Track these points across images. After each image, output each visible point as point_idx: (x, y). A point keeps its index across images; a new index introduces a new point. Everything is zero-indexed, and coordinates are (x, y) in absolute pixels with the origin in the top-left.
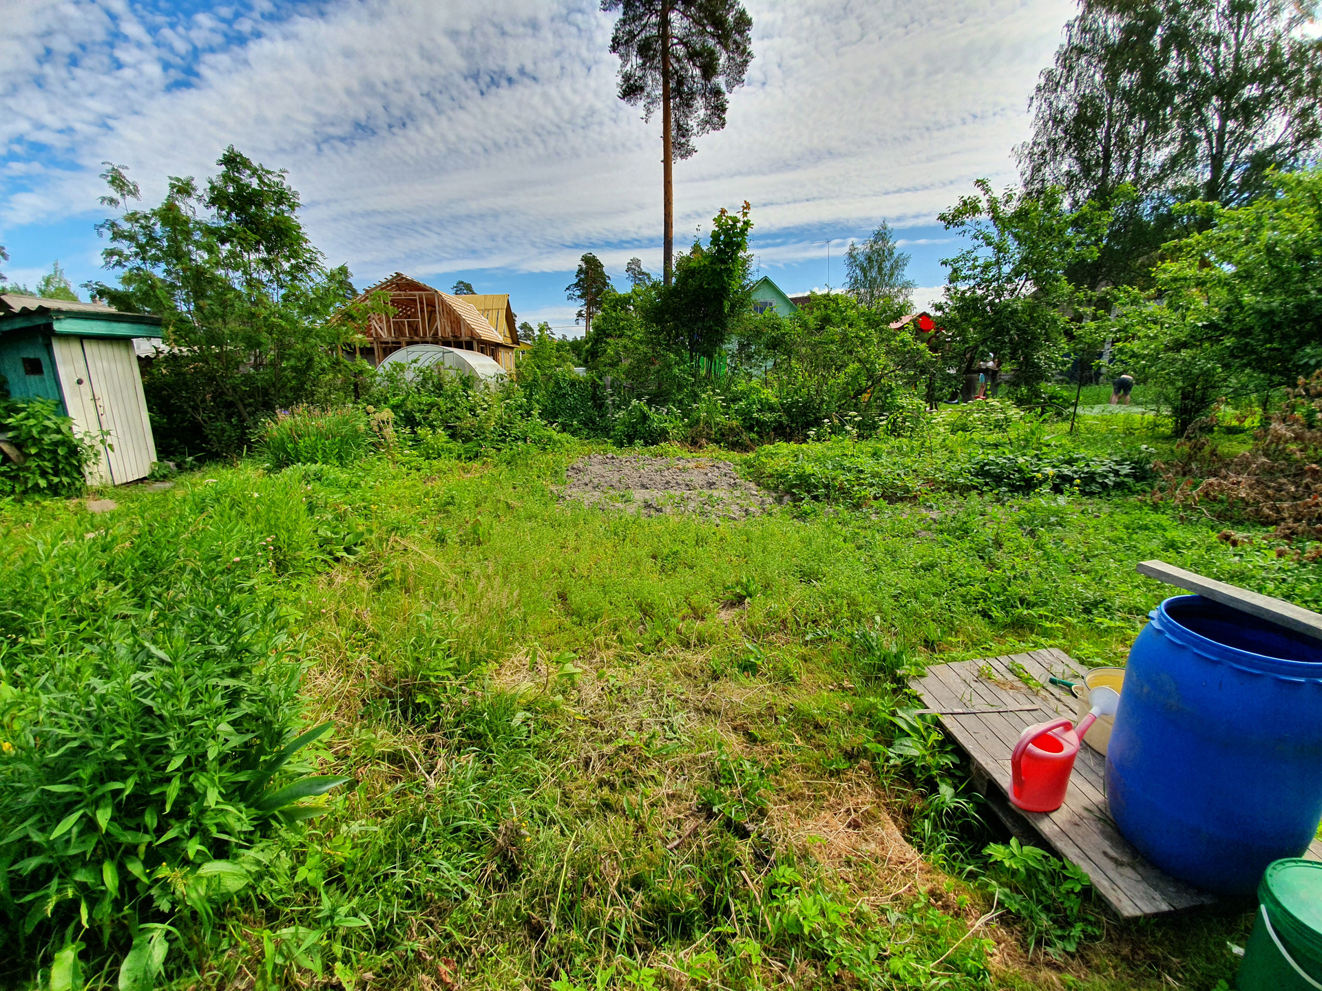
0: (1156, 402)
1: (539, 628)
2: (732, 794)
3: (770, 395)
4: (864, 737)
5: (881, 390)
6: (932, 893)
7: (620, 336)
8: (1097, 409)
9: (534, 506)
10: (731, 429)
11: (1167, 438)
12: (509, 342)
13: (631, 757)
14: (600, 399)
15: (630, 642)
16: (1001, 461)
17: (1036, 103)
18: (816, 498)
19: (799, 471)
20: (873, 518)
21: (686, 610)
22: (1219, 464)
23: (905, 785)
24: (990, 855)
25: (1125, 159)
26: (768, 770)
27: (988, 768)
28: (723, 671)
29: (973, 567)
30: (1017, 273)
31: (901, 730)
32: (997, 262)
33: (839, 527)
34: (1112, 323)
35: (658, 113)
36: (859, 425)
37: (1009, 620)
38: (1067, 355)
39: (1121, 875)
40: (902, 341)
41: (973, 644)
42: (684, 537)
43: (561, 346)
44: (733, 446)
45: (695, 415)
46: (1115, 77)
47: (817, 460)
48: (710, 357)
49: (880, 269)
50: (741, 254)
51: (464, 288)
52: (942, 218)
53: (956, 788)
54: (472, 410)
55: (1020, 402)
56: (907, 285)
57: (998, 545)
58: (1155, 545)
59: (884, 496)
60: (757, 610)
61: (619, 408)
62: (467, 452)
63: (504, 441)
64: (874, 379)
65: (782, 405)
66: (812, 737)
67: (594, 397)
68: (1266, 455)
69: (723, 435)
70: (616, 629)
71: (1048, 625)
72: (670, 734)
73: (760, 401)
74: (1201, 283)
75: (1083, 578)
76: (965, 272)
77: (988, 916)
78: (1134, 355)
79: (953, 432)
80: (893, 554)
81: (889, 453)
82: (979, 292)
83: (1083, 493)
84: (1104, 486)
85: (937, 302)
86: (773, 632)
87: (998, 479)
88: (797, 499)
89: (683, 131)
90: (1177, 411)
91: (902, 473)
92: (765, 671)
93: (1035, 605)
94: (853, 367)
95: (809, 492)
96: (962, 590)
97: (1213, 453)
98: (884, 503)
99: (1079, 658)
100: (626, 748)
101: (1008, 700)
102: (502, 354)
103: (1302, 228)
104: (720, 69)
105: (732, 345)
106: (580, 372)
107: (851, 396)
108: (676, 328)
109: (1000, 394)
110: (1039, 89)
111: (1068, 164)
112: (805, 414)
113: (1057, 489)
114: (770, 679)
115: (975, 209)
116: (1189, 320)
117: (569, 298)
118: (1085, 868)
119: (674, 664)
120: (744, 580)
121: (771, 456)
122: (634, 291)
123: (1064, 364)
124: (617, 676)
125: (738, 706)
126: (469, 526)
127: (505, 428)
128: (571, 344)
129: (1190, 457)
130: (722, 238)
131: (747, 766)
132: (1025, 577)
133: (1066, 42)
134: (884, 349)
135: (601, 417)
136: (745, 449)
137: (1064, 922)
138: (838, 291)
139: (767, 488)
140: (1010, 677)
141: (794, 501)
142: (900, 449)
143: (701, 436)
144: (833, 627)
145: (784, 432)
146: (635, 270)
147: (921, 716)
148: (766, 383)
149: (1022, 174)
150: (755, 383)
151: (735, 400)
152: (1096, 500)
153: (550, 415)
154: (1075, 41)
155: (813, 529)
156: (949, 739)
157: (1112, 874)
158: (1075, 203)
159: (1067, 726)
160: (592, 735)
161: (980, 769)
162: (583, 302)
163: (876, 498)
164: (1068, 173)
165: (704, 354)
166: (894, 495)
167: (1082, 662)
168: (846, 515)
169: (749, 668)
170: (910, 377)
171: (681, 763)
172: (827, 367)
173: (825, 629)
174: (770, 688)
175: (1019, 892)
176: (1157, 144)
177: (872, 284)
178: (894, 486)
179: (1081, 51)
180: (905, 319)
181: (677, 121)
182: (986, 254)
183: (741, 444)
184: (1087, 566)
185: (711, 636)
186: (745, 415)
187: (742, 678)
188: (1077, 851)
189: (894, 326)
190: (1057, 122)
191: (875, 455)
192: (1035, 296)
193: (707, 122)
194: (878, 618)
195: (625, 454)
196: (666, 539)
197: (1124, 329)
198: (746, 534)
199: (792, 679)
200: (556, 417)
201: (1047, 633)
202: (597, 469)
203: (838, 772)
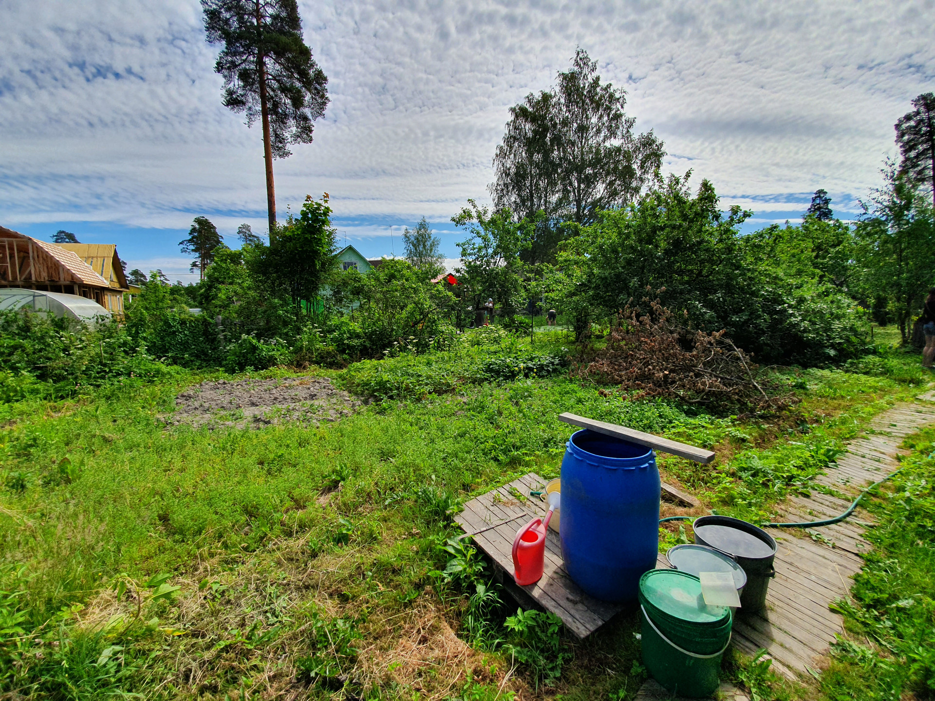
0: (567, 324)
1: (136, 555)
2: (328, 654)
3: (356, 327)
4: (428, 569)
5: (429, 321)
6: (476, 672)
7: (231, 284)
8: (542, 328)
9: (136, 435)
10: (328, 353)
11: (573, 343)
12: (116, 286)
13: (233, 655)
14: (211, 334)
15: (235, 546)
16: (498, 362)
17: (496, 163)
18: (391, 397)
19: (378, 379)
20: (429, 406)
21: (289, 503)
22: (595, 355)
23: (456, 595)
24: (508, 627)
25: (540, 198)
26: (357, 621)
27: (502, 564)
28: (320, 548)
29: (487, 430)
30: (496, 253)
31: (450, 554)
32: (485, 247)
33: (407, 416)
34: (544, 282)
35: (258, 122)
36: (417, 345)
37: (508, 460)
38: (525, 299)
39: (577, 610)
40: (437, 290)
41: (492, 481)
42: (288, 442)
43: (175, 291)
44: (331, 365)
45: (298, 344)
46: (531, 156)
47: (391, 370)
48: (308, 300)
49: (424, 246)
50: (326, 228)
51: (65, 237)
52: (453, 220)
53: (486, 584)
54: (65, 350)
55: (506, 327)
56: (441, 257)
57: (500, 413)
58: (572, 401)
59: (435, 391)
60: (348, 491)
61: (230, 341)
62: (57, 390)
63: (103, 378)
64: (424, 314)
65: (366, 333)
66: (392, 580)
67: (206, 333)
68: (613, 349)
69: (322, 357)
70: (221, 536)
71: (527, 459)
72: (272, 620)
73: (349, 331)
74: (576, 263)
75: (543, 426)
76: (469, 251)
77: (510, 673)
78: (553, 300)
79: (473, 346)
80: (441, 429)
81: (436, 362)
82: (478, 263)
83: (540, 377)
84: (548, 371)
85: (457, 267)
86: (361, 504)
87: (498, 373)
88: (378, 400)
89: (280, 139)
90: (576, 329)
91: (445, 374)
92: (355, 537)
93: (521, 447)
94: (410, 307)
95: (386, 393)
96: (482, 446)
97: (592, 349)
98: (435, 395)
99: (544, 476)
100: (226, 649)
101: (510, 513)
102: (108, 298)
103: (613, 237)
104: (306, 103)
105: (326, 292)
106: (196, 312)
107: (410, 326)
108: (279, 277)
109: (496, 321)
110: (497, 156)
111: (513, 198)
112: (382, 340)
113: (526, 376)
114: (359, 544)
115: (470, 216)
116: (574, 281)
117: (183, 251)
118: (558, 613)
119: (278, 554)
120: (338, 468)
121: (358, 370)
122: (243, 249)
123: (524, 304)
124: (219, 581)
125: (333, 573)
126: (55, 467)
127: (105, 365)
128: (187, 289)
129: (583, 352)
130: (310, 216)
131: (340, 623)
132: (514, 432)
133: (507, 132)
134: (428, 295)
135: (214, 349)
136: (340, 366)
137: (552, 658)
138: (401, 257)
139: (356, 394)
140: (511, 497)
141: (377, 401)
142: (443, 359)
143: (305, 360)
144: (405, 490)
145: (367, 353)
146: (245, 233)
147: (462, 540)
148: (353, 318)
149: (494, 200)
150: (345, 319)
151: (331, 331)
152: (545, 380)
153: (158, 351)
154: (512, 134)
155: (389, 420)
156: (480, 551)
157: (573, 612)
158: (520, 218)
159: (539, 522)
160: (193, 646)
161: (499, 566)
162: (197, 255)
163: (430, 393)
164: (515, 202)
165: (302, 298)
166: (441, 390)
167: (545, 478)
168: (412, 407)
169: (342, 539)
170: (445, 313)
171: (283, 643)
172: (394, 307)
173: (400, 493)
174: (359, 551)
175: (526, 646)
176: (553, 192)
177: (420, 255)
178: (440, 384)
179: (515, 139)
180: (440, 277)
181: (275, 131)
182: (478, 242)
183: (337, 363)
184: (544, 419)
185: (312, 520)
186: (339, 342)
187: (337, 549)
188: (553, 603)
189: (433, 281)
190: (508, 175)
191: (429, 364)
192: (506, 267)
193: (298, 136)
194: (433, 477)
195: (236, 380)
196: (273, 446)
197: (548, 286)
198: (341, 431)
199: (375, 539)
200: (167, 351)
201: (527, 464)
202: (209, 394)
203: (410, 602)
